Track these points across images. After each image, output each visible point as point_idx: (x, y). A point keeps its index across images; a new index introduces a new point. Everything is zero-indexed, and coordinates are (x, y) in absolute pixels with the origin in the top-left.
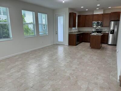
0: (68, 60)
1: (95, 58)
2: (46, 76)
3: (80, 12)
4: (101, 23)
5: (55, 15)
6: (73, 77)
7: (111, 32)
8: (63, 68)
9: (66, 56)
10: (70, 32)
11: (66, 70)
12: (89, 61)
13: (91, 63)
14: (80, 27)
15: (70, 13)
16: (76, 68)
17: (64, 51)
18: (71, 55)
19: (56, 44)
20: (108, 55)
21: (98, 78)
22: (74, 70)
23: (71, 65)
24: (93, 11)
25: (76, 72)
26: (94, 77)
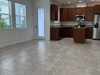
0: (50, 54)
1: (79, 51)
2: (22, 72)
3: (62, 5)
4: (84, 16)
5: (35, 6)
6: (55, 71)
7: (95, 25)
8: (44, 63)
9: (47, 50)
10: (51, 25)
11: (47, 64)
12: (74, 55)
13: (75, 57)
14: (62, 21)
15: (51, 5)
16: (59, 62)
17: (45, 46)
18: (53, 50)
19: (36, 39)
20: (93, 48)
21: (84, 71)
22: (56, 64)
23: (53, 59)
24: (76, 4)
25: (59, 66)
26: (79, 70)
